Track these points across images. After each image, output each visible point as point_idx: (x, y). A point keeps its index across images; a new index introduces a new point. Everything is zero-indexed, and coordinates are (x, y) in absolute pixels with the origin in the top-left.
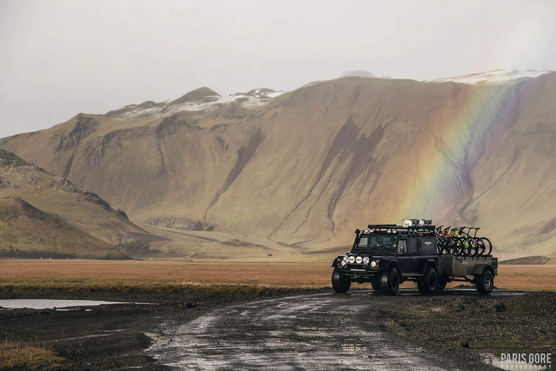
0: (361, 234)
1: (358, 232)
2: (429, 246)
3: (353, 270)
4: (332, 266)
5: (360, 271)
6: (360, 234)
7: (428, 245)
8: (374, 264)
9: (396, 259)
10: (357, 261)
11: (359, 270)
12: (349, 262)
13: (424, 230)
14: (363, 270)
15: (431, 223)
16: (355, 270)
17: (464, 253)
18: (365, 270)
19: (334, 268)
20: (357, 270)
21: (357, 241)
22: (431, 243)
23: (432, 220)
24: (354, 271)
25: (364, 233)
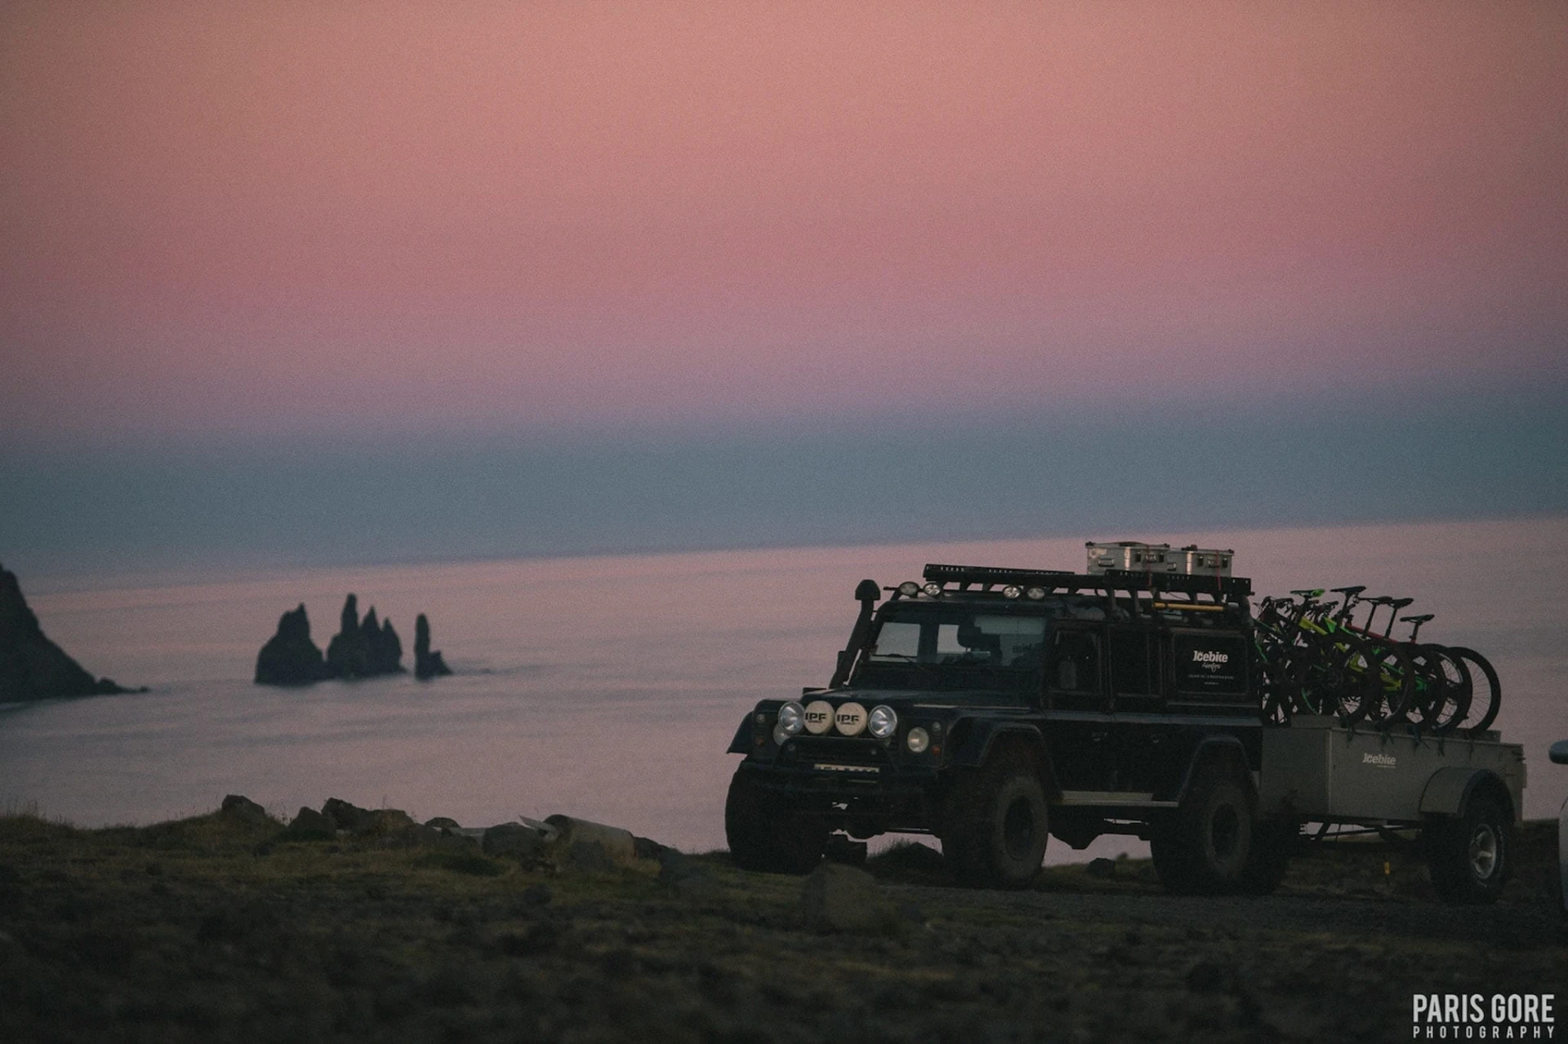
0: (886, 605)
1: (867, 591)
2: (1218, 672)
3: (822, 767)
4: (732, 750)
5: (856, 772)
6: (877, 605)
7: (1211, 666)
8: (917, 742)
9: (1033, 721)
10: (838, 724)
11: (852, 769)
12: (805, 730)
13: (1192, 595)
14: (869, 770)
15: (1225, 564)
16: (834, 768)
17: (1377, 716)
18: (877, 770)
19: (743, 756)
20: (841, 768)
21: (866, 633)
22: (1224, 658)
23: (1231, 552)
24: (827, 773)
25: (903, 598)
